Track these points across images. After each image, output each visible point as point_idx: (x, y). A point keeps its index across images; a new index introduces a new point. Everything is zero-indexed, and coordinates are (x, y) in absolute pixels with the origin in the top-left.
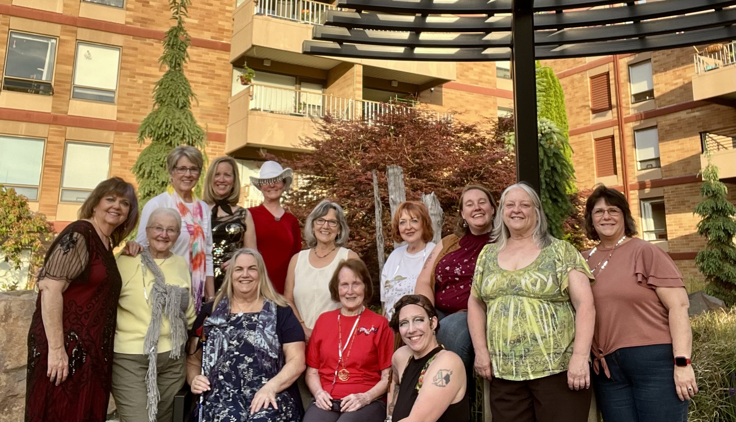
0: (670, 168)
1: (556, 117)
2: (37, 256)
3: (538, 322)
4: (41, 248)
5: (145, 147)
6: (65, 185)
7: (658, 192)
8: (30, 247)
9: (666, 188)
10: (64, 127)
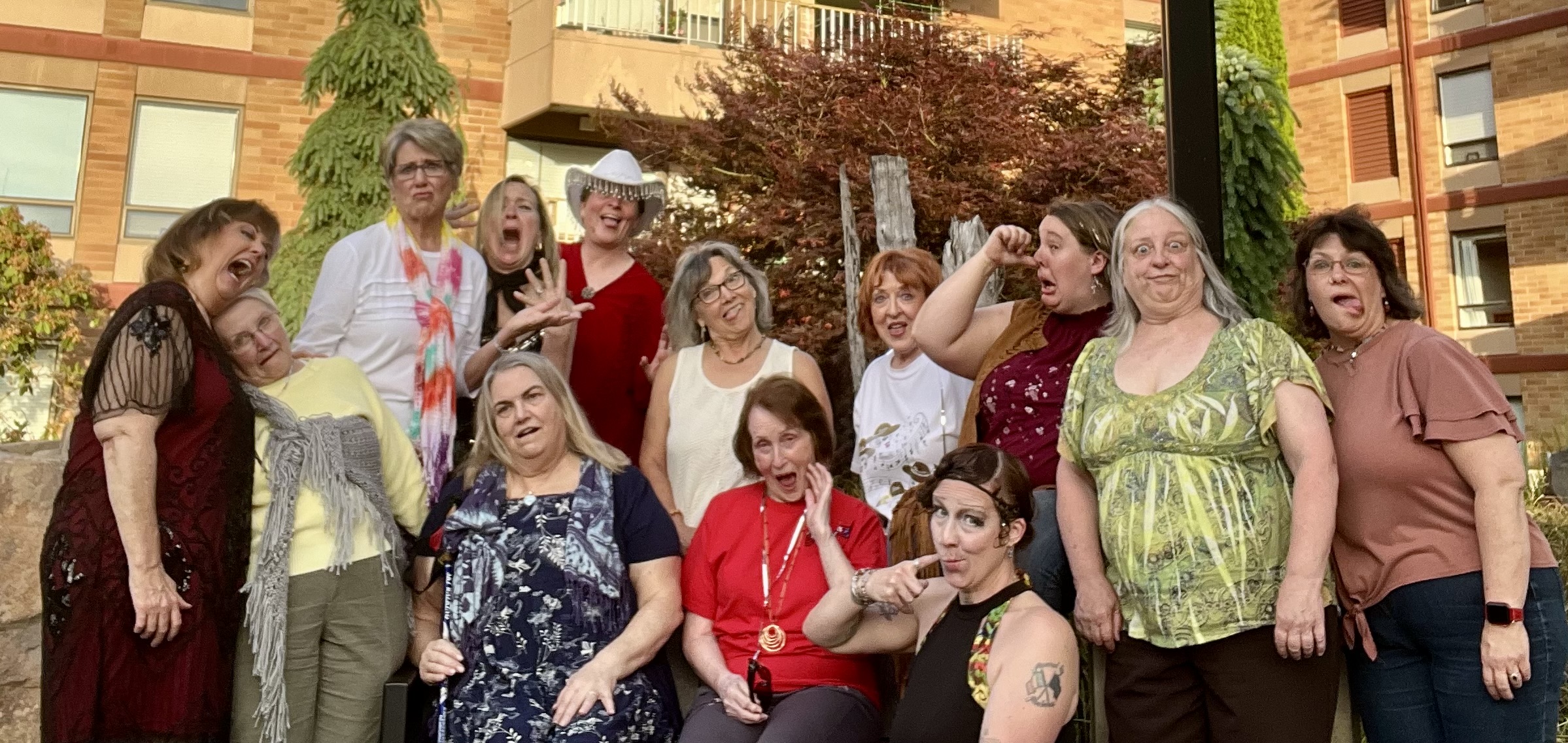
0: (1519, 160)
1: (1259, 44)
2: (69, 363)
3: (1209, 510)
4: (79, 344)
5: (318, 112)
6: (136, 199)
7: (1492, 216)
8: (54, 343)
9: (1510, 207)
10: (131, 67)
